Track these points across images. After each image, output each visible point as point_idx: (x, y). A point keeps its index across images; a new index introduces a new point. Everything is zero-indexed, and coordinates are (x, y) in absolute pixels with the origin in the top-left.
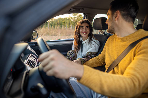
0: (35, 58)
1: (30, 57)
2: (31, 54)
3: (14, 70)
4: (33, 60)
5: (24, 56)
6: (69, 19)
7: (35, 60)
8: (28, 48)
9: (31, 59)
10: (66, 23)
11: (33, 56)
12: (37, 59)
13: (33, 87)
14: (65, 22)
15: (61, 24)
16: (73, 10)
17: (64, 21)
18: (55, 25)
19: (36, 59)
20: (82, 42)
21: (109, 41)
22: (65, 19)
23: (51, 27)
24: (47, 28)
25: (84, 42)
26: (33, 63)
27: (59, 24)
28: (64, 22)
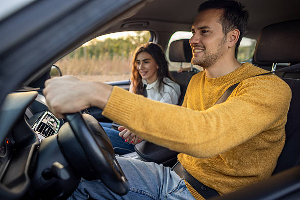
0: (54, 119)
1: (44, 118)
2: (46, 113)
3: (13, 142)
4: (50, 123)
5: (33, 115)
6: (127, 41)
7: (55, 123)
8: (42, 100)
9: (45, 121)
10: (122, 48)
11: (49, 115)
12: (58, 121)
13: (47, 171)
14: (120, 47)
15: (111, 51)
16: (129, 24)
17: (116, 45)
18: (98, 52)
19: (56, 120)
20: (145, 86)
21: (192, 84)
22: (120, 40)
23: (91, 57)
24: (81, 58)
25: (149, 87)
26: (50, 128)
27: (107, 51)
28: (118, 47)
